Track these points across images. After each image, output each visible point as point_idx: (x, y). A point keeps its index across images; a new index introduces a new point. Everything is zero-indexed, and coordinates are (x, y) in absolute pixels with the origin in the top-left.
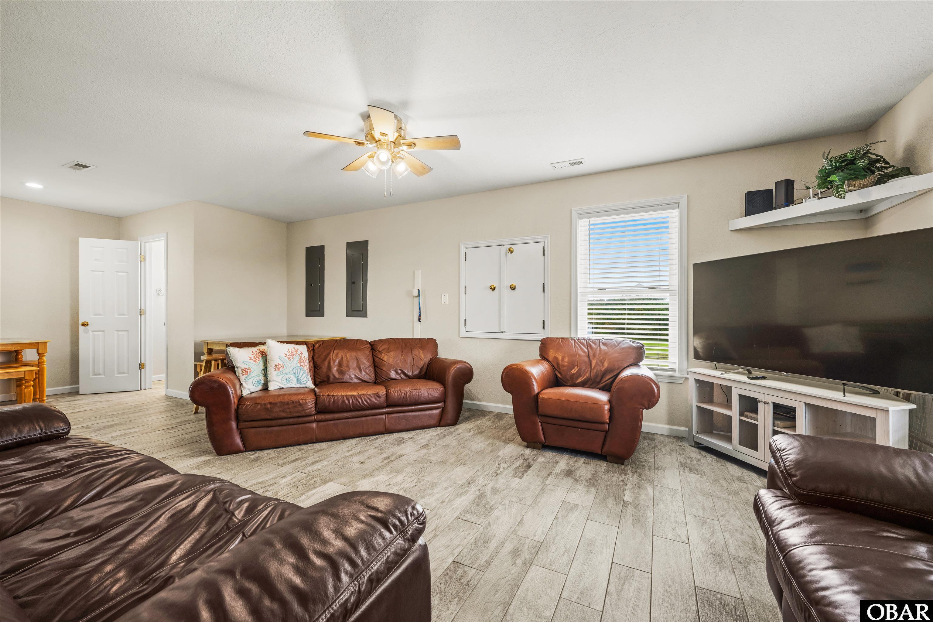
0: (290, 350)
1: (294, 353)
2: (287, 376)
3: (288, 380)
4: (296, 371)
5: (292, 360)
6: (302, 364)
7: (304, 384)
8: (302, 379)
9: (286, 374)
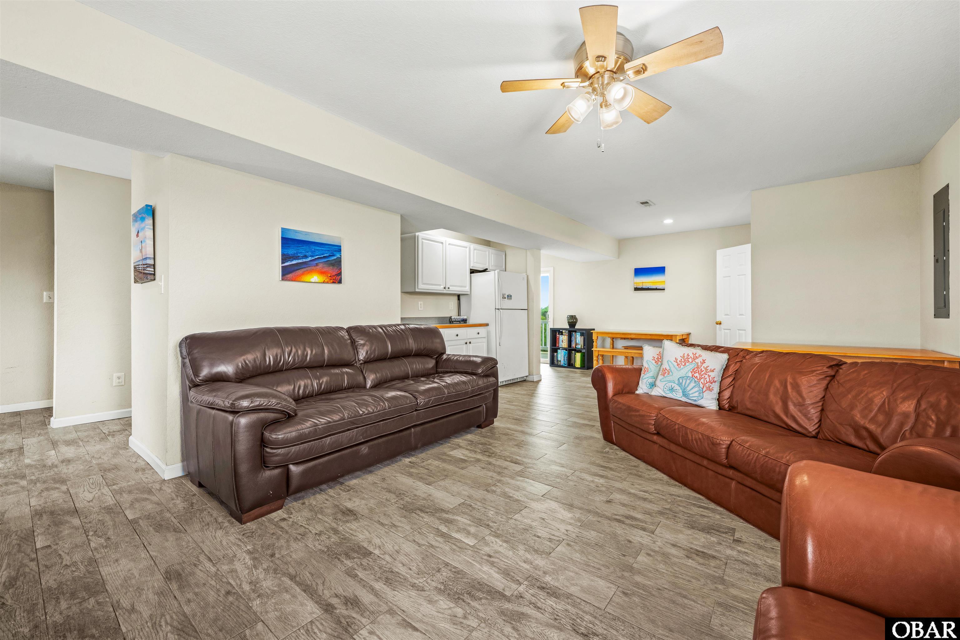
0: (686, 355)
1: (690, 360)
2: (670, 384)
3: (672, 390)
4: (684, 381)
5: (682, 367)
6: (697, 375)
7: (695, 400)
8: (690, 392)
9: (670, 381)
